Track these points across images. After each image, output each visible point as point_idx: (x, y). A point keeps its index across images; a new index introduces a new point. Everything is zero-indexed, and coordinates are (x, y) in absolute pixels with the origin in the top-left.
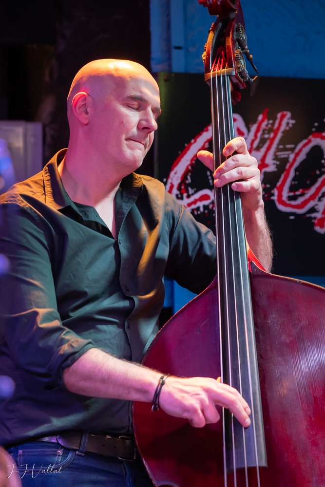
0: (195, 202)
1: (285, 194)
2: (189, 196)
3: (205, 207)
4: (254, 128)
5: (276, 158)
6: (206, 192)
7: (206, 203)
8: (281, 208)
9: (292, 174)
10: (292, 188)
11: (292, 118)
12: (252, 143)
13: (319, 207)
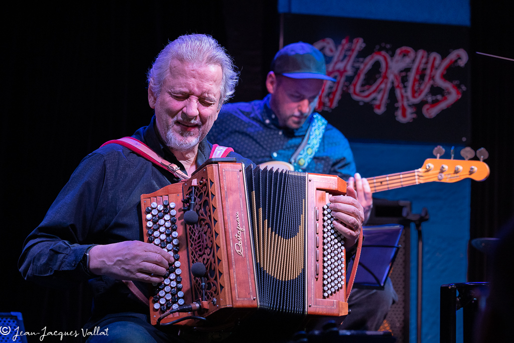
1: (358, 88)
4: (340, 48)
5: (353, 66)
8: (355, 98)
9: (362, 77)
10: (363, 86)
11: (364, 42)
12: (339, 57)
13: (378, 97)
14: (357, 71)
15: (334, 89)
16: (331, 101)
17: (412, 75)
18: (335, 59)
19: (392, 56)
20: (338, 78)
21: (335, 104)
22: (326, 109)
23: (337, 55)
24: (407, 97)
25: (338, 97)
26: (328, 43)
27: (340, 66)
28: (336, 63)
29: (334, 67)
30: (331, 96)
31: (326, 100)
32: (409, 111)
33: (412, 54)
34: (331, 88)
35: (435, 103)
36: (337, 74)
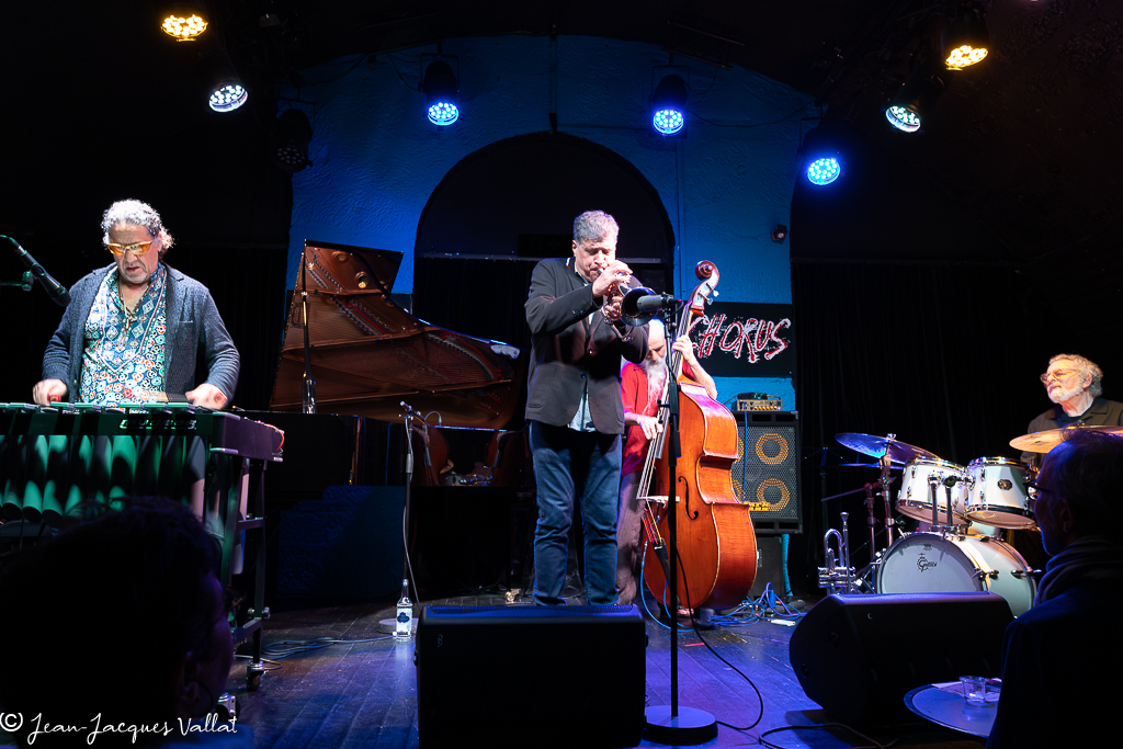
1: (724, 344)
5: (720, 331)
8: (722, 349)
9: (726, 337)
10: (727, 342)
11: (727, 316)
12: (712, 325)
13: (736, 348)
14: (722, 333)
15: (709, 345)
16: (708, 352)
17: (757, 335)
18: (709, 327)
19: (744, 324)
20: (712, 338)
21: (710, 354)
22: (705, 357)
23: (710, 324)
24: (754, 348)
25: (711, 349)
27: (713, 331)
28: (710, 329)
29: (709, 331)
30: (708, 349)
31: (705, 351)
32: (756, 356)
33: (757, 322)
34: (707, 344)
35: (771, 351)
36: (710, 336)
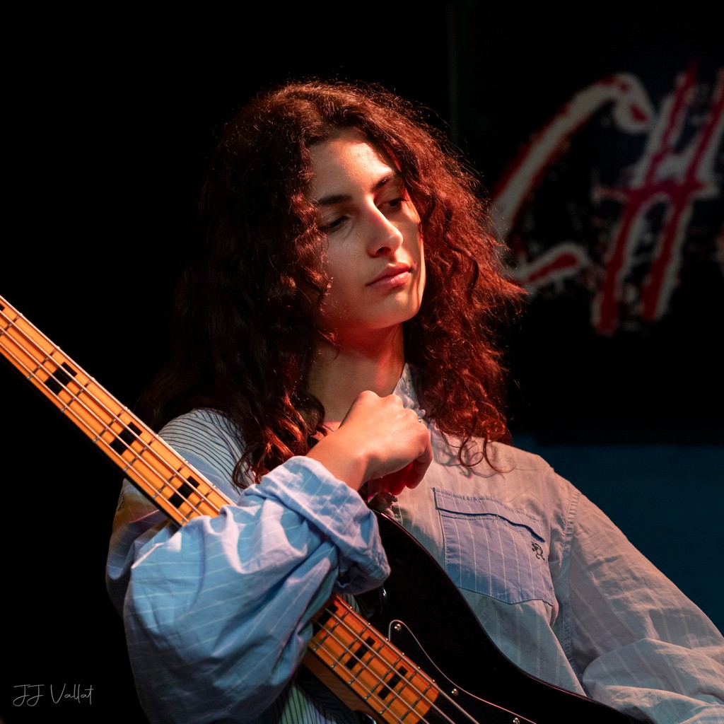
0: (544, 271)
2: (531, 259)
3: (568, 282)
4: (668, 104)
5: (719, 166)
6: (568, 248)
7: (569, 272)
12: (666, 135)
15: (657, 252)
16: (649, 296)
18: (653, 146)
20: (669, 215)
21: (662, 306)
22: (631, 326)
23: (658, 128)
25: (670, 281)
26: (624, 88)
27: (674, 167)
28: (658, 159)
29: (651, 172)
30: (648, 281)
31: (631, 294)
34: (643, 249)
36: (662, 197)
